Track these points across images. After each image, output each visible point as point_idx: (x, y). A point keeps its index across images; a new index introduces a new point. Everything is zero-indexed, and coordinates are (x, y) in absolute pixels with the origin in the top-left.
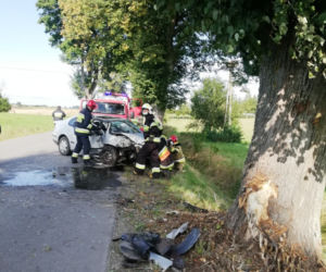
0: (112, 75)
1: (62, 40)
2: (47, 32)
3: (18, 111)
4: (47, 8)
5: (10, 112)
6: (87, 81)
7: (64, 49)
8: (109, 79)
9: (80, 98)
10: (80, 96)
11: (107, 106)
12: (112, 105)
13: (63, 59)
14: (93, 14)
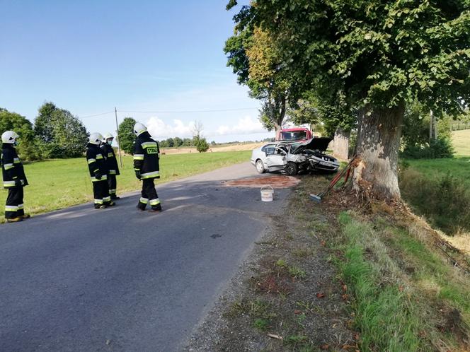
0: (300, 102)
1: (249, 77)
2: (235, 72)
3: (215, 150)
4: (233, 51)
5: (208, 151)
6: (276, 112)
7: (251, 85)
8: (297, 108)
9: (270, 130)
10: (269, 128)
11: (292, 134)
12: (296, 132)
13: (252, 95)
14: (274, 55)
